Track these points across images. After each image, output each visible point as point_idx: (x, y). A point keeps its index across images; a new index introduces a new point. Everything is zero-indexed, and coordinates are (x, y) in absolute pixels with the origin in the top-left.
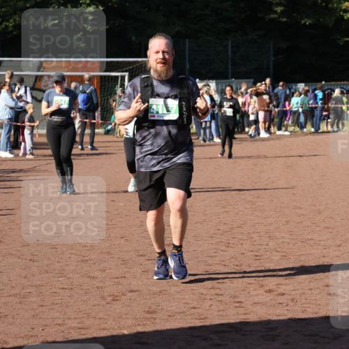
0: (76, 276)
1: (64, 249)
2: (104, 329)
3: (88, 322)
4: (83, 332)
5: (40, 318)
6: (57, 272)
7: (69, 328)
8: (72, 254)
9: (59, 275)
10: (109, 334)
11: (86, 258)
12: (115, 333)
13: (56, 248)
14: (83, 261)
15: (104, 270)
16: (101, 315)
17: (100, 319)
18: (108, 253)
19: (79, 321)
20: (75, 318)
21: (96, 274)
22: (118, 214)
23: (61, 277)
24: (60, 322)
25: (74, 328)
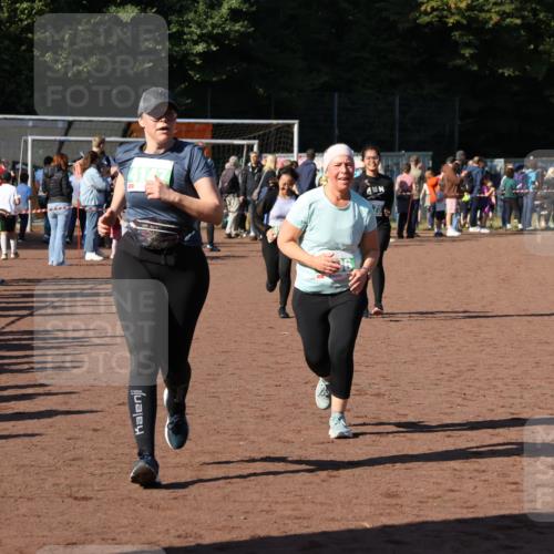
0: (261, 439)
1: (231, 399)
2: (333, 519)
3: (307, 509)
4: (305, 523)
5: (235, 501)
6: (231, 432)
7: (282, 517)
8: (242, 406)
9: (237, 437)
10: (343, 528)
11: (267, 413)
12: (352, 525)
13: (218, 397)
14: (263, 417)
15: (299, 431)
16: (320, 498)
17: (321, 504)
18: (295, 405)
19: (293, 506)
20: (285, 502)
21: (289, 436)
22: (287, 348)
23: (240, 440)
24: (265, 507)
25: (289, 517)
